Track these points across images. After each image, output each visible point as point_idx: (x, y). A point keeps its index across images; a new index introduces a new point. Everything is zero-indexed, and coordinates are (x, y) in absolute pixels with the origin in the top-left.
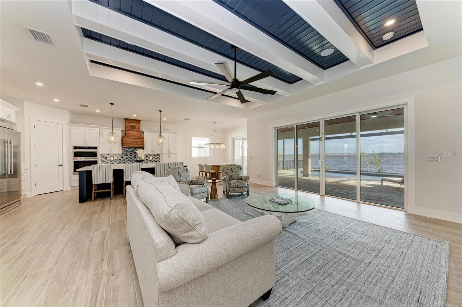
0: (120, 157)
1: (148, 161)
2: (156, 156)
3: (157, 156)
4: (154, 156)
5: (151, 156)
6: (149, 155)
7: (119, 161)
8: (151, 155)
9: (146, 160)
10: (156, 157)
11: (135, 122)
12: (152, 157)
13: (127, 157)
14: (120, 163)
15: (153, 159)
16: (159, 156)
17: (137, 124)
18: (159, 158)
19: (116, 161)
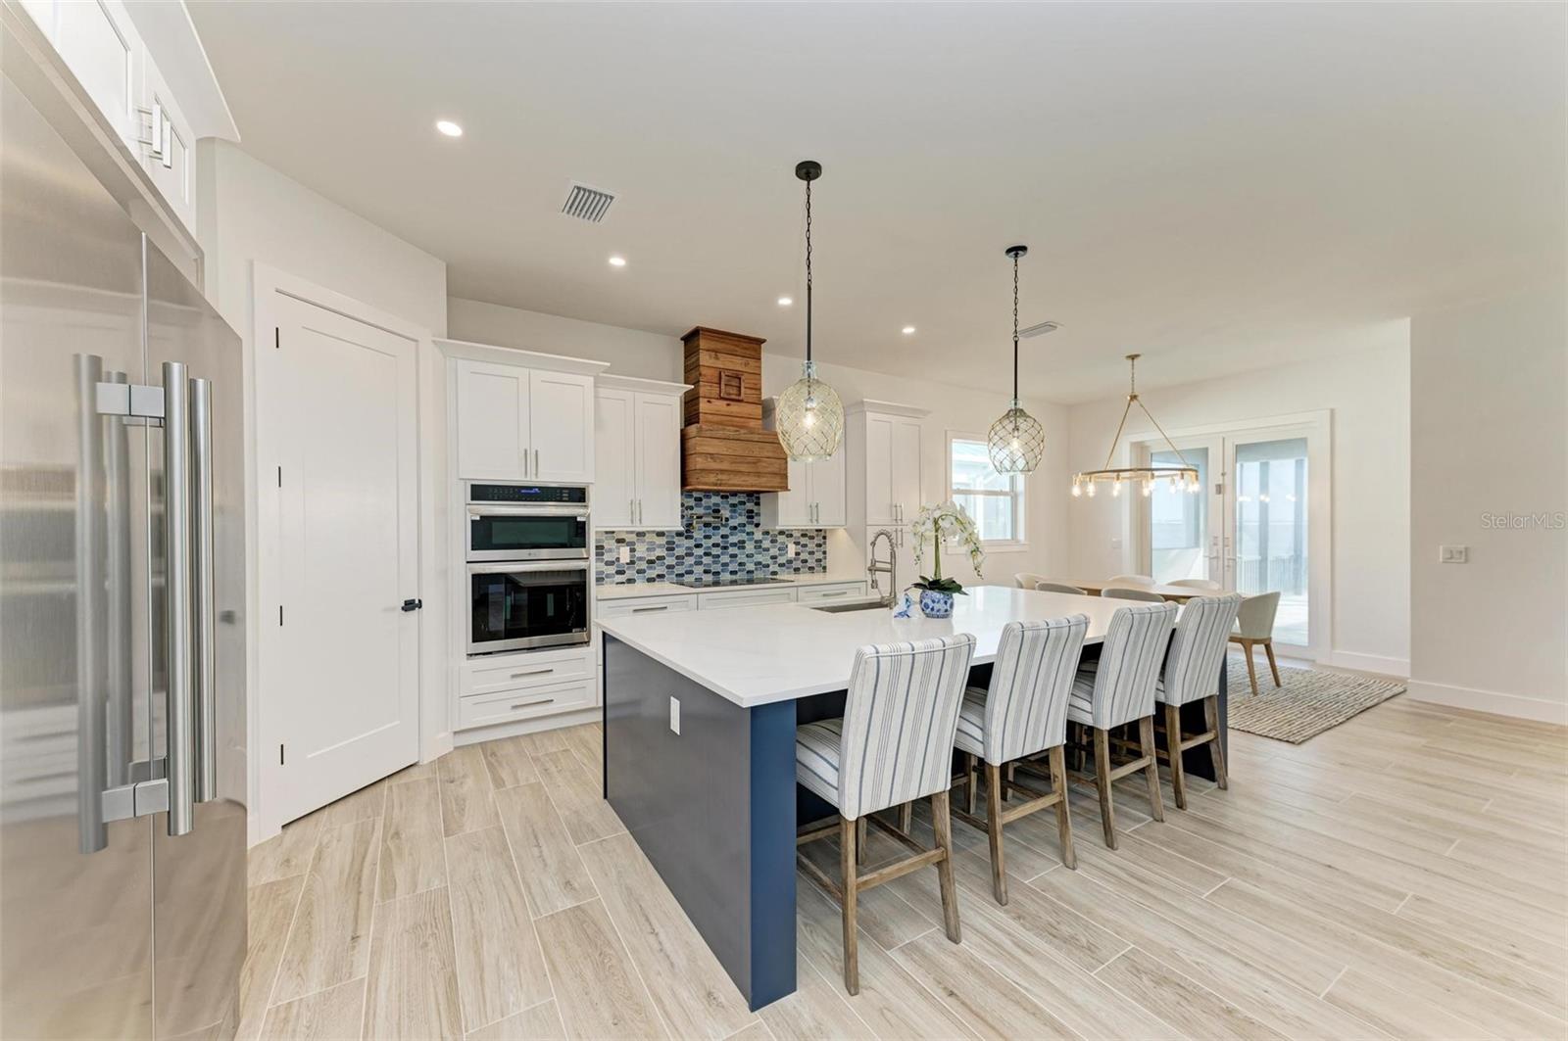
0: (660, 546)
1: (780, 565)
2: (812, 538)
3: (816, 541)
4: (803, 541)
5: (793, 540)
6: (782, 533)
7: (659, 570)
8: (791, 536)
9: (770, 562)
10: (811, 546)
11: (739, 351)
12: (797, 543)
13: (691, 543)
14: (661, 576)
15: (797, 554)
16: (824, 538)
17: (746, 364)
18: (822, 549)
19: (644, 565)
